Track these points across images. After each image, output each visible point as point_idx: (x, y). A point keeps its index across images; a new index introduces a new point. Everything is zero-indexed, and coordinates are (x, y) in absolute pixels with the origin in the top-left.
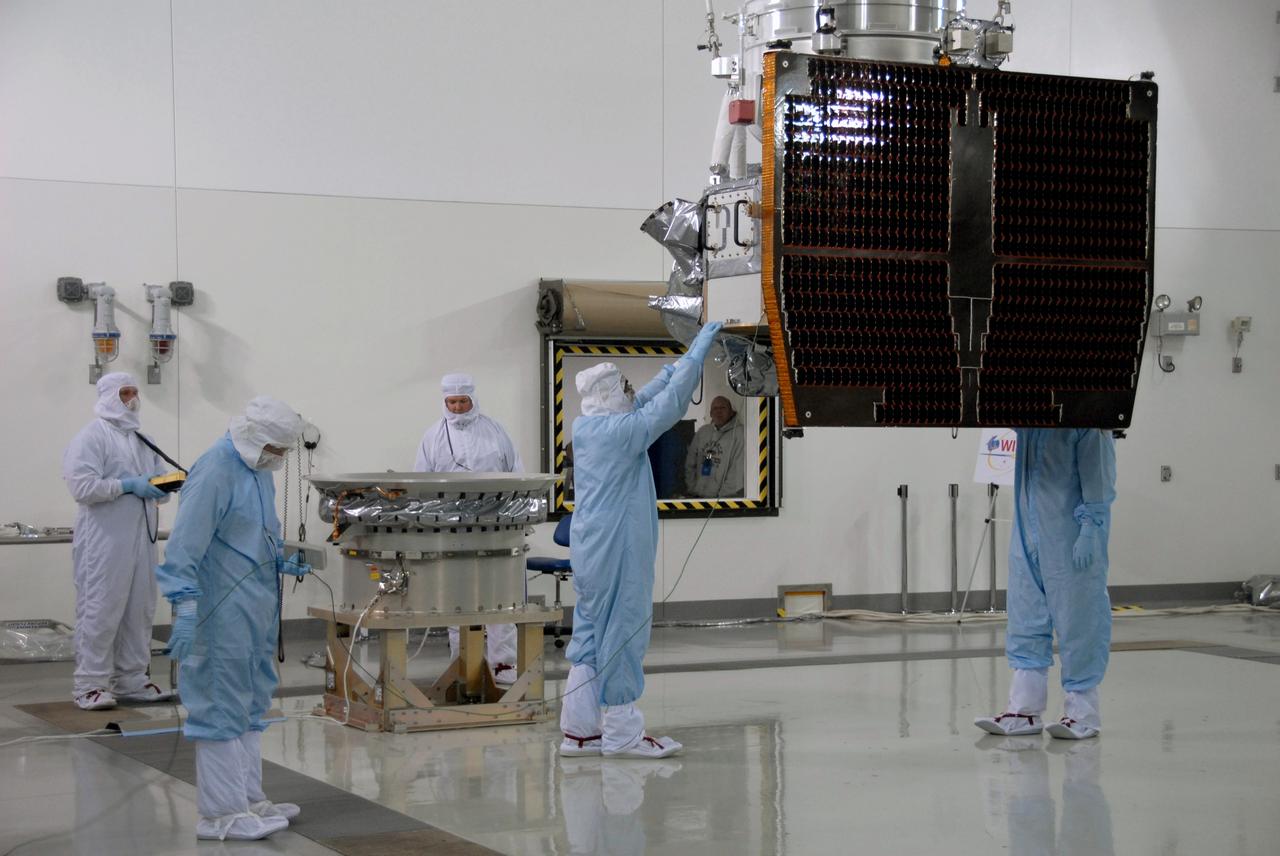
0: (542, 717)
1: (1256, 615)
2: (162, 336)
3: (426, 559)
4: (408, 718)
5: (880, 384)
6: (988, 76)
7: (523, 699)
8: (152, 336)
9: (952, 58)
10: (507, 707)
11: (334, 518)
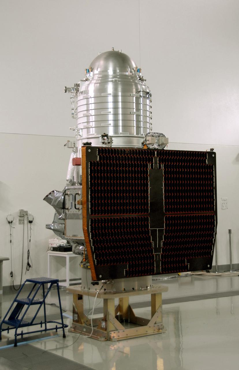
4: (116, 335)
5: (126, 262)
6: (161, 152)
7: (156, 323)
9: (148, 146)
10: (150, 327)
11: (83, 253)
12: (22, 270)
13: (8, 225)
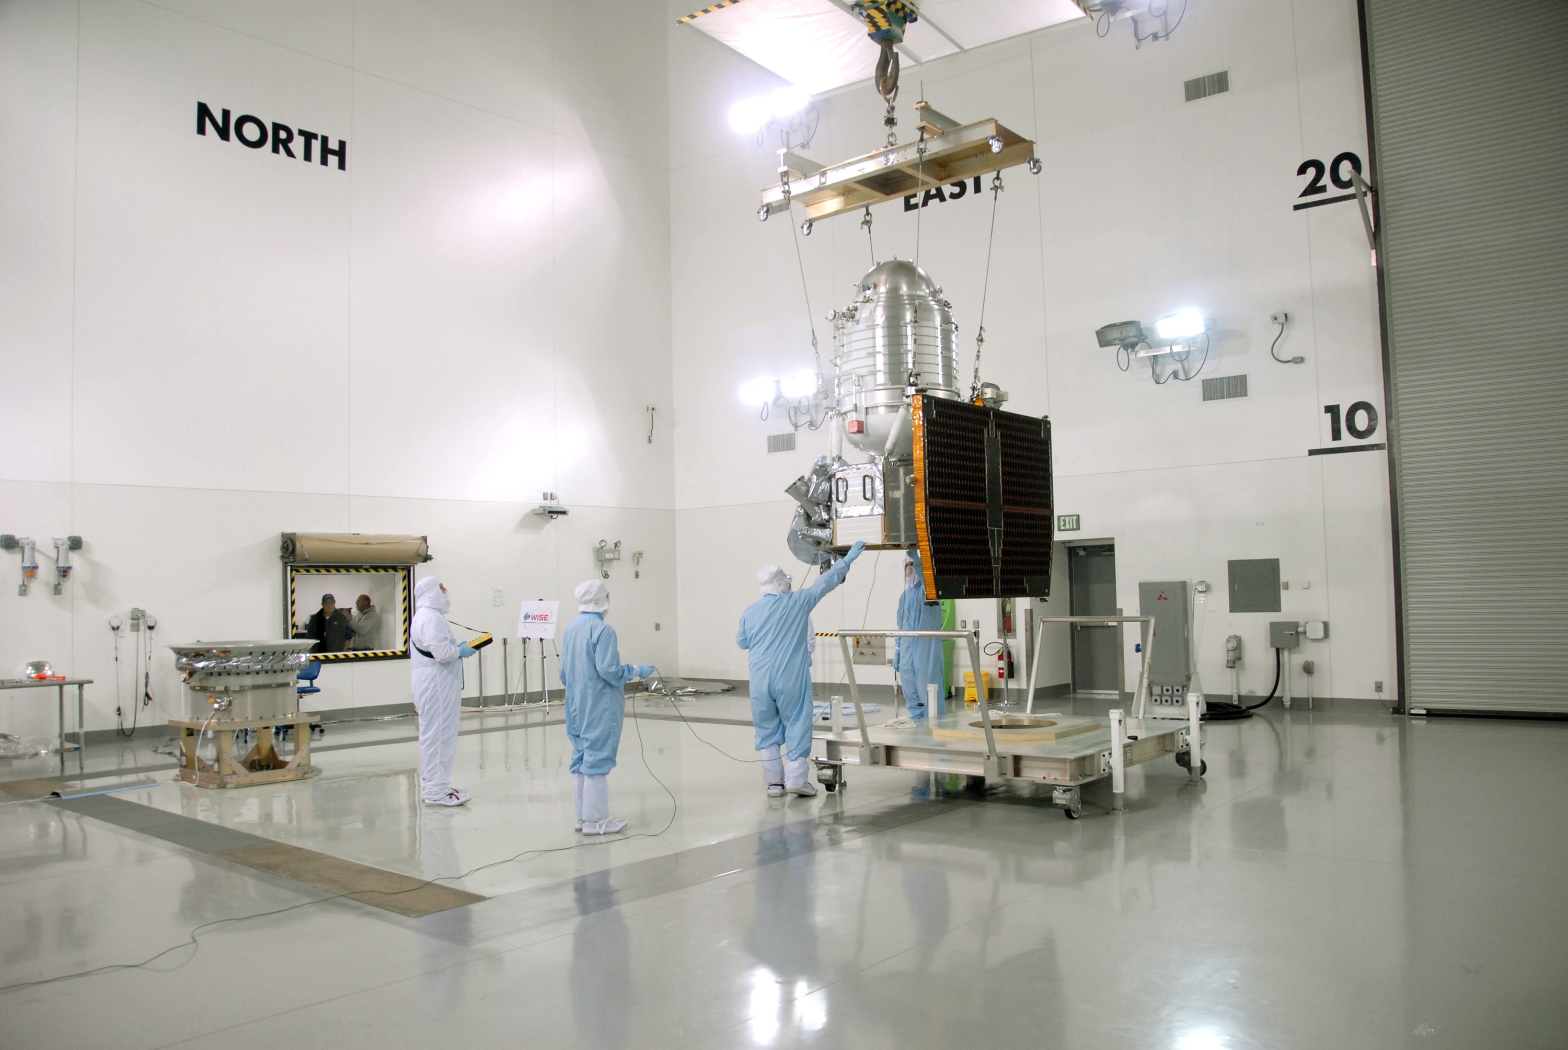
0: (310, 775)
1: (651, 697)
2: (64, 567)
3: (242, 690)
4: (234, 780)
5: (966, 575)
6: (996, 413)
7: (299, 765)
8: (57, 567)
10: (289, 770)
11: (186, 668)
12: (136, 705)
13: (112, 632)
